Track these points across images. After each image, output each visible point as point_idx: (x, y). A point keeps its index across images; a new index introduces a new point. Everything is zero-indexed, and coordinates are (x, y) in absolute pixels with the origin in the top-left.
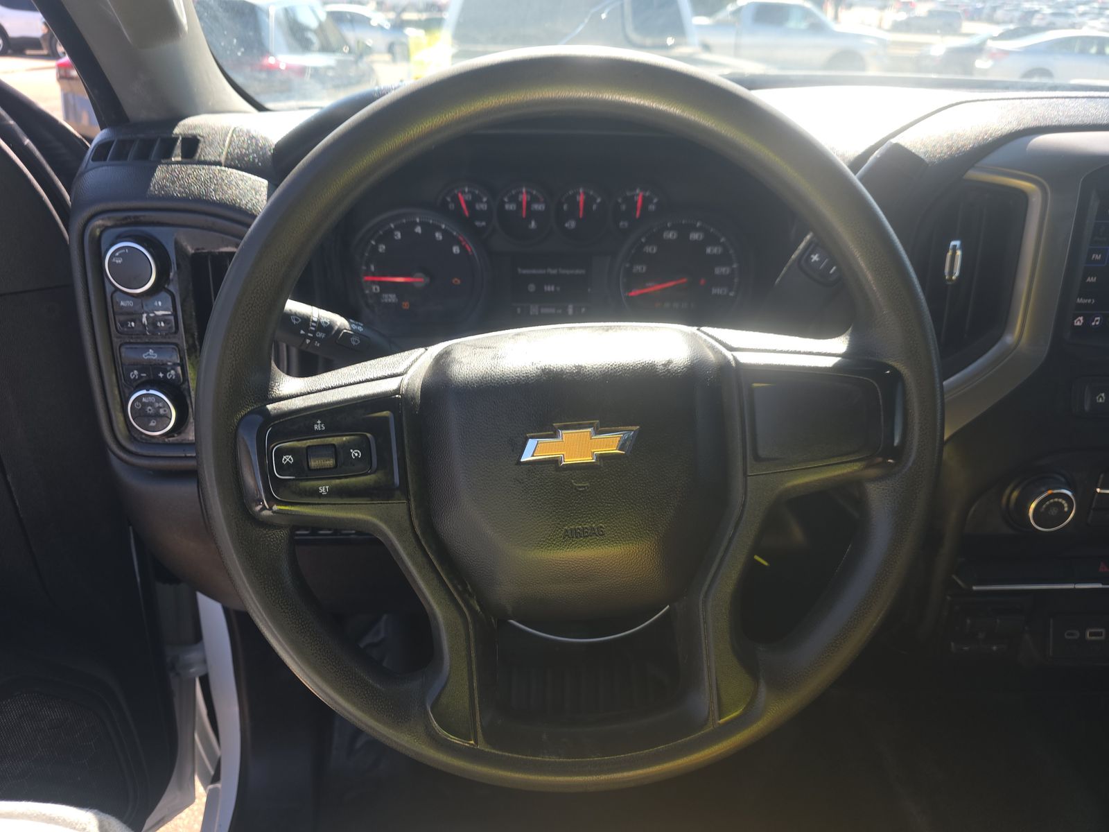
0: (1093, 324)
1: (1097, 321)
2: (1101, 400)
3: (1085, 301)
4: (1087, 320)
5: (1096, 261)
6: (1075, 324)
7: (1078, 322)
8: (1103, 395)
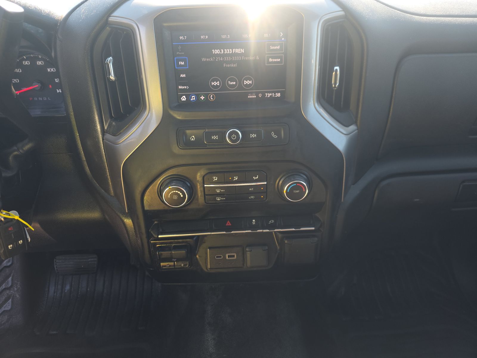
0: (192, 99)
1: (193, 98)
2: (193, 140)
3: (184, 87)
4: (188, 97)
5: (181, 66)
6: (182, 100)
7: (184, 99)
8: (194, 137)
